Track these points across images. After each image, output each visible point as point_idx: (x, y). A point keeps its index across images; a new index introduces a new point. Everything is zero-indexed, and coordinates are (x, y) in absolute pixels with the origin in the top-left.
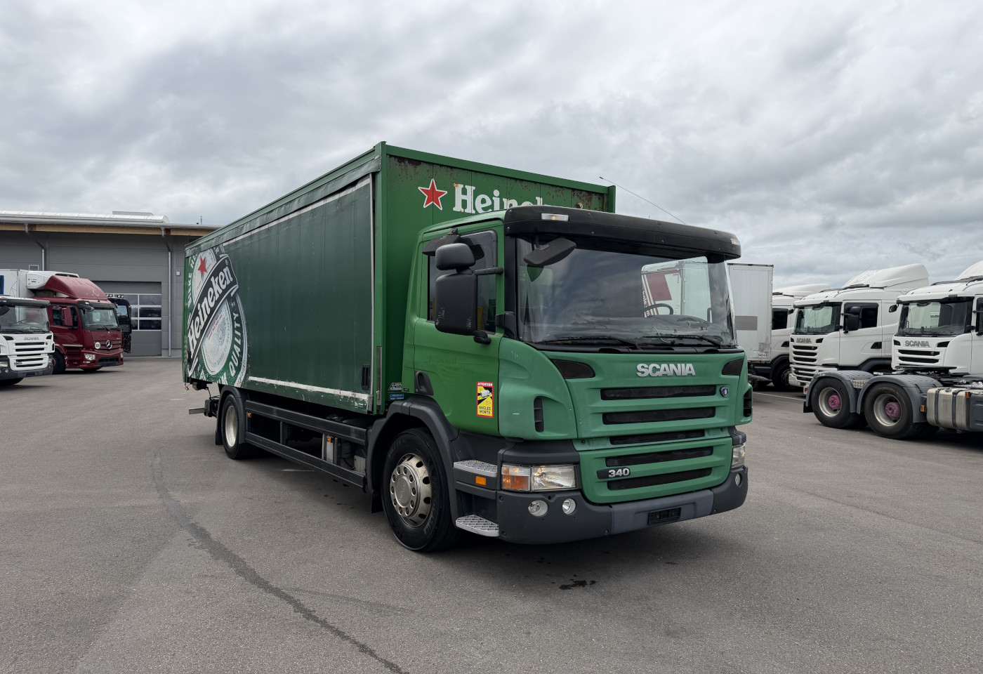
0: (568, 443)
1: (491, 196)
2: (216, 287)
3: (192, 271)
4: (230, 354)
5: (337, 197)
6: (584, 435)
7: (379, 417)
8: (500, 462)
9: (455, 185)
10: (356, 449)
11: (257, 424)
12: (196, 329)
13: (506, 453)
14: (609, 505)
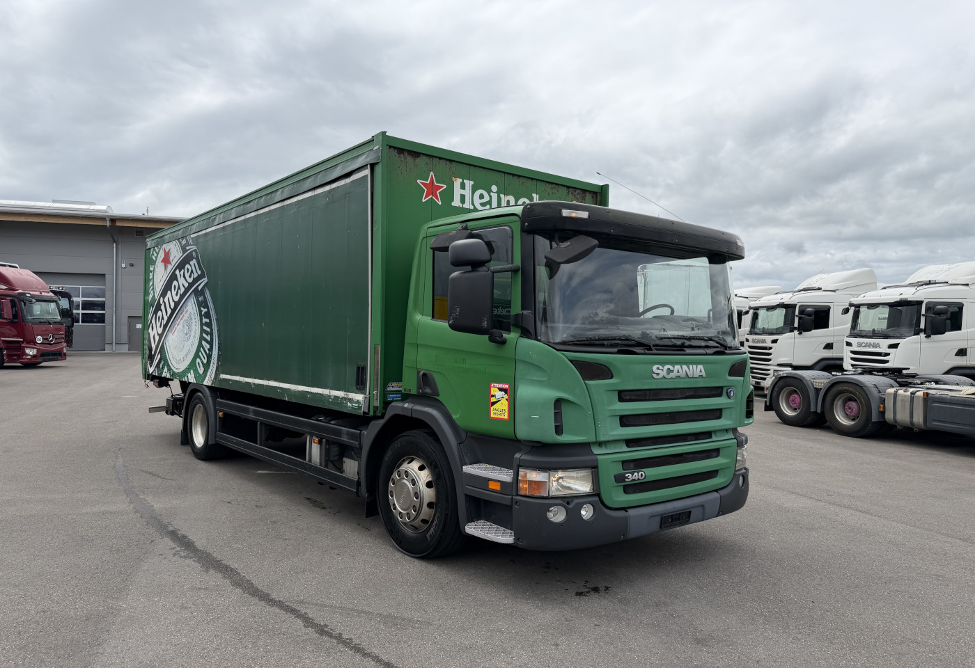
0: (586, 446)
1: (489, 191)
2: (181, 280)
3: (154, 263)
4: (198, 351)
5: (327, 188)
6: (602, 439)
7: (375, 418)
8: (516, 467)
9: (454, 179)
10: (345, 451)
11: (230, 424)
12: (158, 324)
13: (523, 457)
14: (625, 509)
